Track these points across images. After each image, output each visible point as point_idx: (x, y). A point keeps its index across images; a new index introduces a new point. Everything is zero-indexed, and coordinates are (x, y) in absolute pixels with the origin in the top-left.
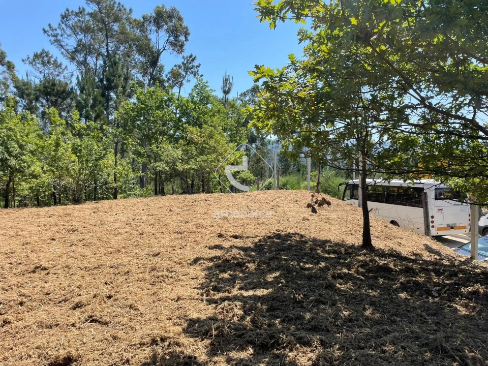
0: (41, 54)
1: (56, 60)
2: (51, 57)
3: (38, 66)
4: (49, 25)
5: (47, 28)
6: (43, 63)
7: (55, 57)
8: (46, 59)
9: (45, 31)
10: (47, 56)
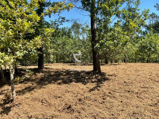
0: (152, 14)
1: (157, 16)
2: (155, 15)
3: (151, 19)
4: (157, 4)
5: (156, 5)
6: (152, 18)
7: (156, 15)
8: (153, 16)
9: (155, 6)
10: (154, 15)
